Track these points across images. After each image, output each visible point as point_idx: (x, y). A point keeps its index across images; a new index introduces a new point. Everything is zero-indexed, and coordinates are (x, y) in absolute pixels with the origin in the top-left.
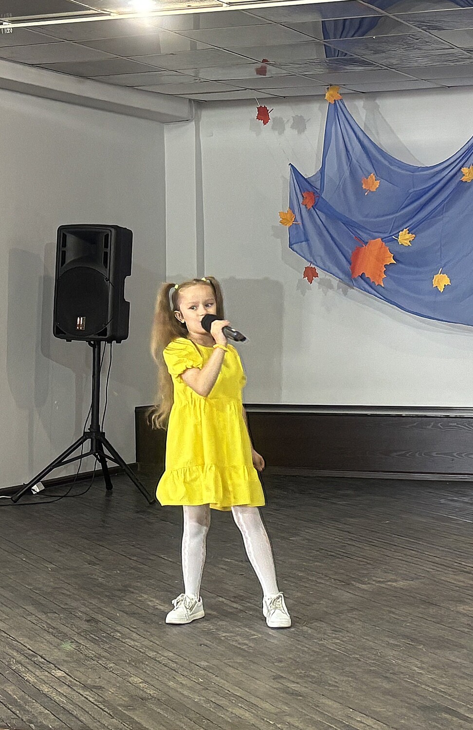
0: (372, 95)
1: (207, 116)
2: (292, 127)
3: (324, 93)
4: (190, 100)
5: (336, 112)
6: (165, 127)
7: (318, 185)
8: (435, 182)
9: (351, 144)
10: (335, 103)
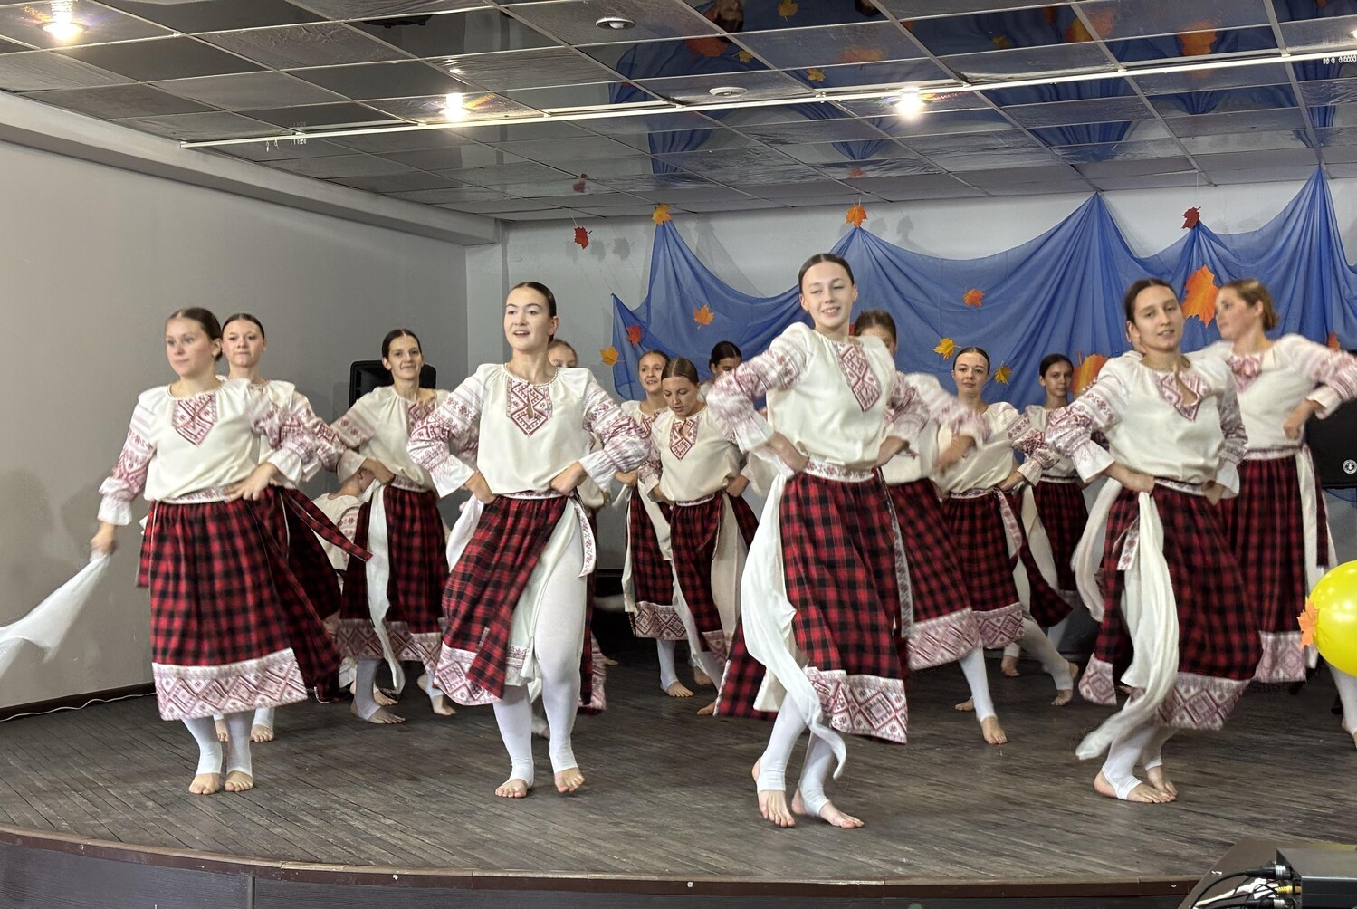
0: (707, 215)
1: (517, 239)
2: (614, 252)
3: (650, 213)
4: (496, 220)
5: (665, 235)
6: (468, 251)
7: (643, 318)
8: (776, 315)
9: (681, 271)
10: (664, 226)
